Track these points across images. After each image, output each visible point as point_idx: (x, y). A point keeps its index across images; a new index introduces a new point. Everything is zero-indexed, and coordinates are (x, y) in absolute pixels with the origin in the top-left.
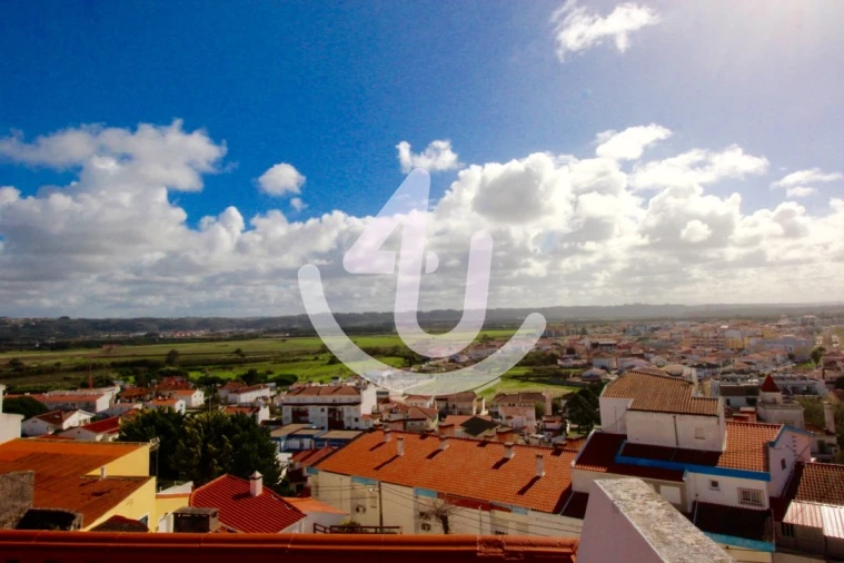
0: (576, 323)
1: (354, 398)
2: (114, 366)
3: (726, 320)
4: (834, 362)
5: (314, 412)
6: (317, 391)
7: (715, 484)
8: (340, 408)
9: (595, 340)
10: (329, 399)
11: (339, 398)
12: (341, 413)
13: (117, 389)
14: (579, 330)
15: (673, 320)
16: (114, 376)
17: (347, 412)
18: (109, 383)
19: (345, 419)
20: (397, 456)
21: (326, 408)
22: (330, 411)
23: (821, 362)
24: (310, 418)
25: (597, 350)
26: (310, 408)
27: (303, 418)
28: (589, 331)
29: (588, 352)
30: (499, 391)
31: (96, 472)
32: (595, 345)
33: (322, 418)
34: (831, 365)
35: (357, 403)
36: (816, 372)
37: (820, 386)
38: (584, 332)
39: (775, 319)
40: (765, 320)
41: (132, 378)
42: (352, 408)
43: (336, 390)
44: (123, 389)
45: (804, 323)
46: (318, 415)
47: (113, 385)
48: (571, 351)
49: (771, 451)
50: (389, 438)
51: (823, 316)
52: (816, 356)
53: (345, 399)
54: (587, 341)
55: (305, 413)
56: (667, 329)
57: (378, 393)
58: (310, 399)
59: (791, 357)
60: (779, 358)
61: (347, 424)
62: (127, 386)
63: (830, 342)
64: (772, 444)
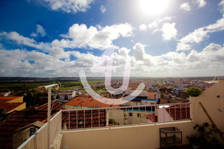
0: (116, 80)
1: (71, 93)
2: (8, 88)
3: (142, 80)
4: (159, 86)
5: (61, 97)
6: (62, 92)
7: (146, 102)
8: (67, 96)
9: (120, 83)
10: (65, 94)
11: (67, 93)
12: (68, 97)
13: (10, 93)
14: (117, 81)
15: (133, 80)
16: (9, 90)
17: (69, 96)
18: (7, 91)
19: (68, 98)
20: (83, 101)
21: (64, 96)
22: (65, 96)
23: (158, 87)
24: (60, 98)
25: (120, 85)
26: (60, 96)
27: (58, 98)
28: (118, 81)
29: (118, 85)
30: (101, 92)
31: (9, 102)
32: (120, 84)
33: (63, 98)
34: (159, 87)
35: (72, 95)
36: (157, 88)
37: (158, 90)
38: (117, 82)
39: (150, 80)
40: (148, 80)
41: (14, 91)
42: (70, 96)
43: (67, 92)
44: (11, 93)
45: (154, 80)
46: (62, 97)
47: (9, 92)
48: (115, 85)
49: (156, 96)
50: (81, 98)
51: (157, 79)
52: (157, 85)
53: (69, 94)
54: (118, 83)
55: (59, 97)
56: (132, 81)
57: (76, 93)
58: (60, 94)
59: (153, 86)
60: (151, 86)
61: (69, 99)
62: (12, 92)
63: (158, 83)
64: (156, 95)
